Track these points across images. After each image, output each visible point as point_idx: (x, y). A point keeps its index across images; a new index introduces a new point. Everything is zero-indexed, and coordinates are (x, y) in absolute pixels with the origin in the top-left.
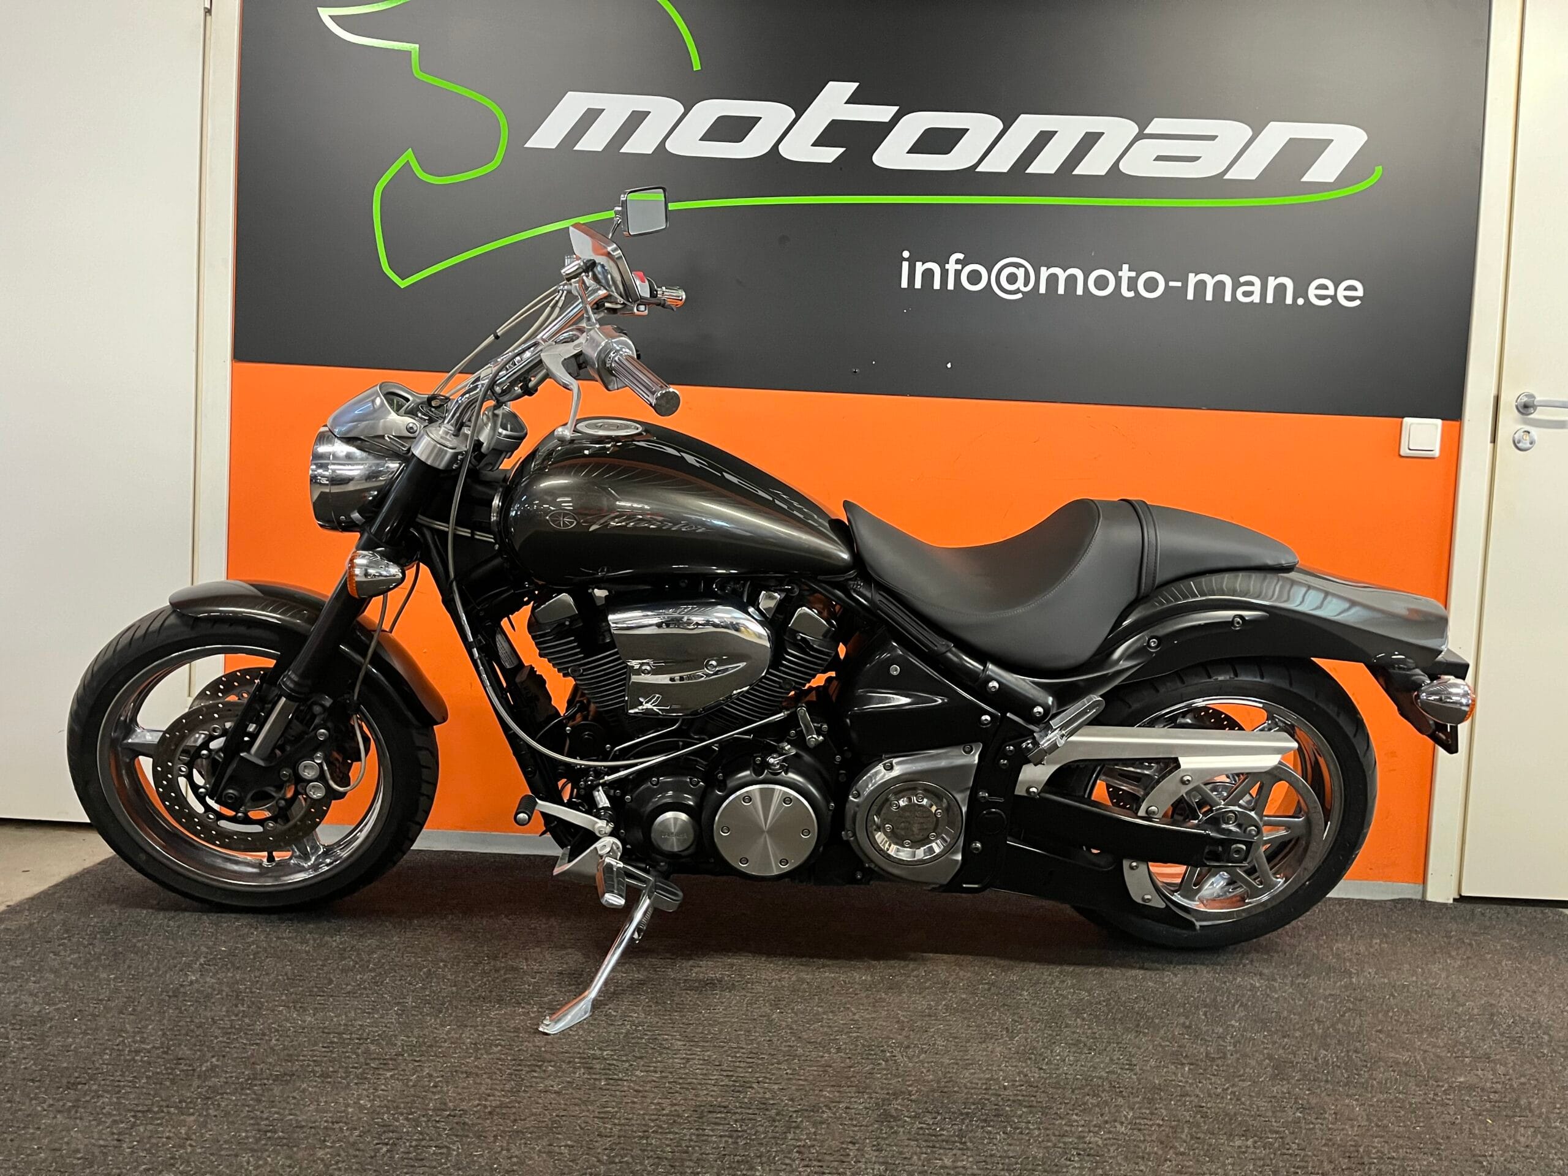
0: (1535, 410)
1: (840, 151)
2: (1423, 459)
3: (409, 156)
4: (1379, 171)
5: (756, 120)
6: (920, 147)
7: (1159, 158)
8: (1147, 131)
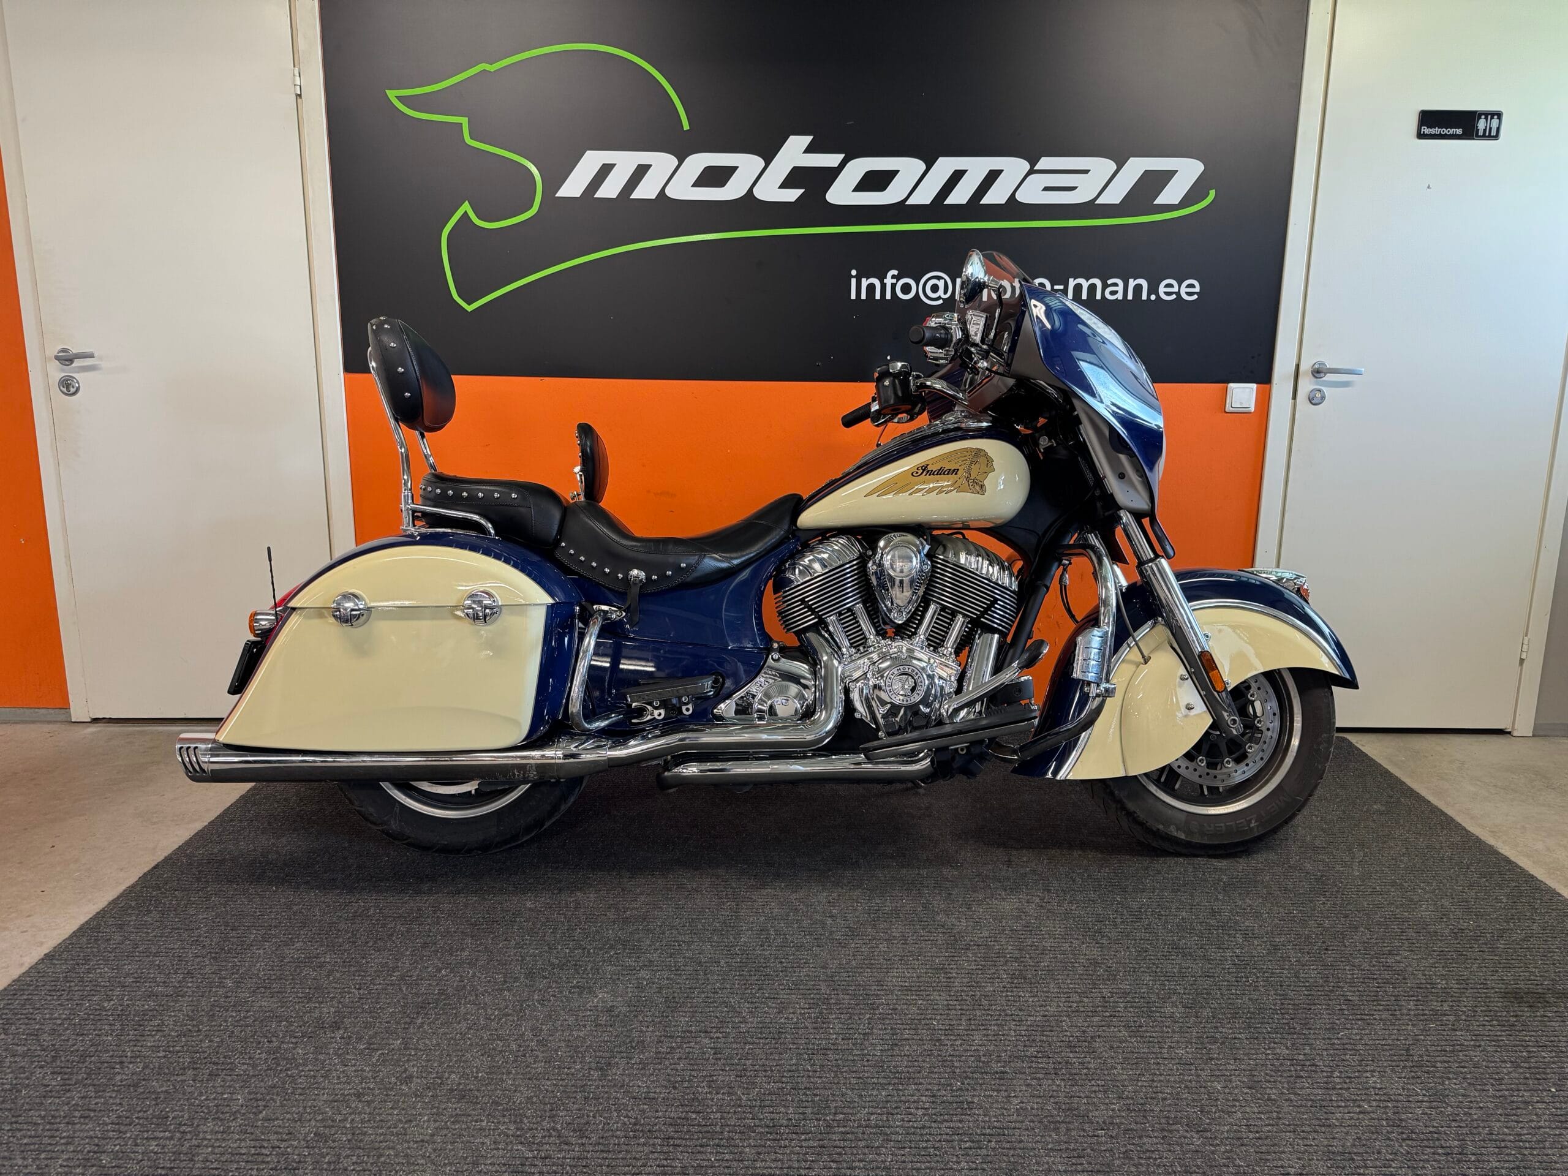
0: (1325, 374)
1: (801, 191)
2: (1243, 413)
3: (466, 207)
4: (1212, 193)
5: (733, 170)
6: (861, 187)
7: (1046, 189)
8: (1037, 168)
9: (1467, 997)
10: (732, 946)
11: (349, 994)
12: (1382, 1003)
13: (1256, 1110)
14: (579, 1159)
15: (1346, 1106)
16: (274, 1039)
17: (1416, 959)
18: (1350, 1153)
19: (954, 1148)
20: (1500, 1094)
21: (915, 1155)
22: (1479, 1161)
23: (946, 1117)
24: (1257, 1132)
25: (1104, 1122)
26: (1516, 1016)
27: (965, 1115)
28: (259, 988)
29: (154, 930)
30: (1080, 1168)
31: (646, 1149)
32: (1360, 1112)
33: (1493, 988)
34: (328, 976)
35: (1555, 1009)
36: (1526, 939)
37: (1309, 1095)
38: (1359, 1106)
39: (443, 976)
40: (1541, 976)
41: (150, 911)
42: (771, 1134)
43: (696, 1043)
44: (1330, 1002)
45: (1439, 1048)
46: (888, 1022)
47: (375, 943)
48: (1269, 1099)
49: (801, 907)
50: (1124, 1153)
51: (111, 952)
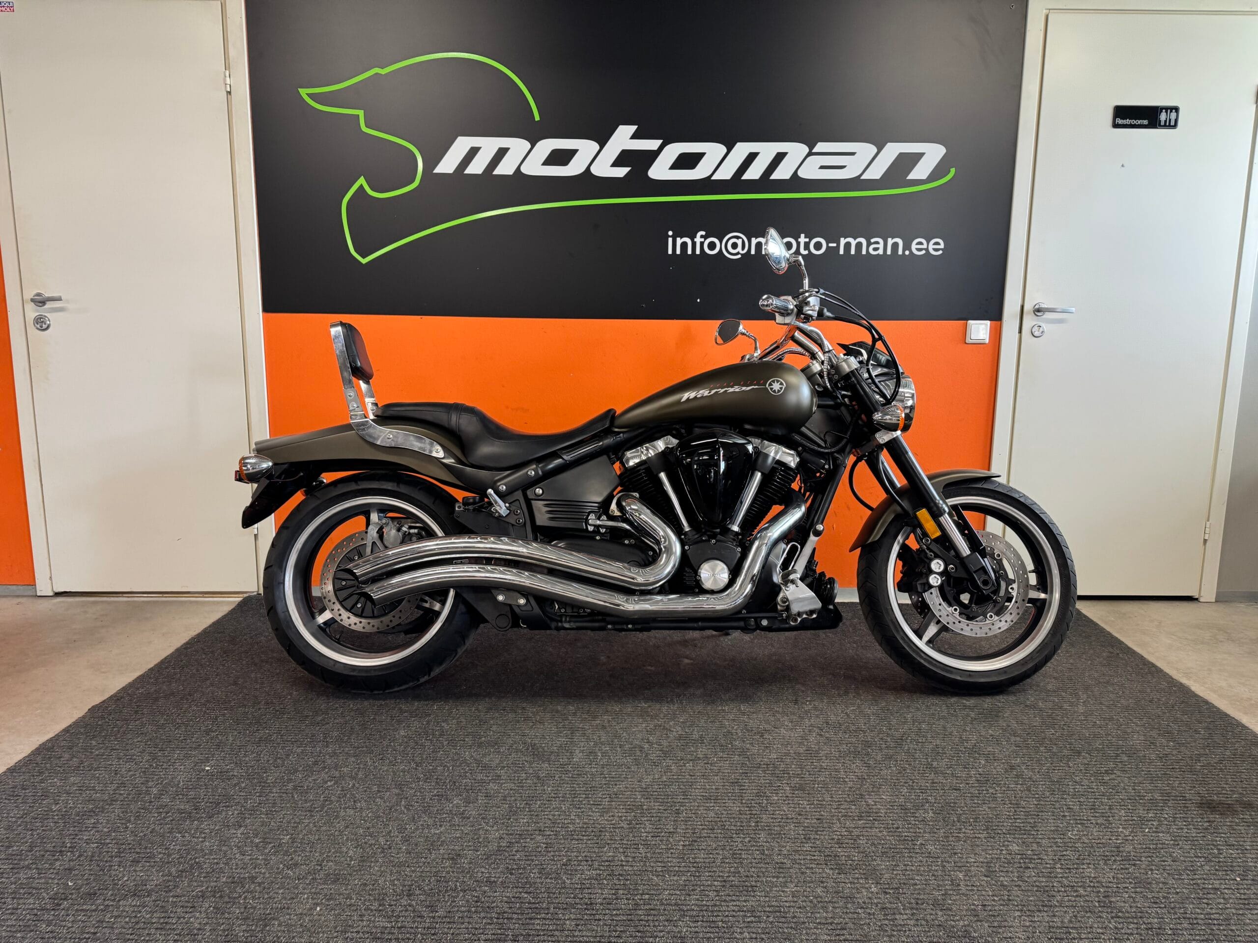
0: (1044, 313)
1: (629, 169)
2: (980, 344)
3: (362, 181)
4: (953, 171)
5: (576, 151)
6: (677, 165)
7: (821, 167)
8: (814, 151)
9: (1169, 807)
10: (565, 765)
11: (251, 799)
12: (1098, 811)
13: (990, 893)
14: (428, 928)
15: (1065, 891)
16: (186, 835)
17: (1128, 778)
18: (1067, 927)
19: (739, 922)
20: (1194, 882)
21: (706, 927)
22: (1174, 935)
23: (734, 898)
24: (990, 910)
25: (864, 903)
26: (1209, 822)
27: (750, 896)
28: (178, 795)
29: (97, 750)
30: (842, 938)
31: (484, 921)
32: (1077, 896)
33: (1190, 800)
34: (235, 785)
35: (1242, 816)
36: (1220, 762)
37: (1035, 882)
38: (1077, 891)
39: (330, 786)
40: (1232, 791)
41: (94, 737)
42: (588, 910)
43: (531, 839)
44: (1055, 811)
45: (1144, 846)
46: (690, 823)
47: (275, 760)
48: (1002, 885)
49: (625, 734)
50: (880, 927)
51: (60, 767)
